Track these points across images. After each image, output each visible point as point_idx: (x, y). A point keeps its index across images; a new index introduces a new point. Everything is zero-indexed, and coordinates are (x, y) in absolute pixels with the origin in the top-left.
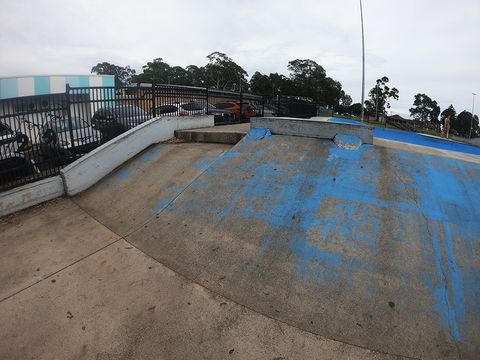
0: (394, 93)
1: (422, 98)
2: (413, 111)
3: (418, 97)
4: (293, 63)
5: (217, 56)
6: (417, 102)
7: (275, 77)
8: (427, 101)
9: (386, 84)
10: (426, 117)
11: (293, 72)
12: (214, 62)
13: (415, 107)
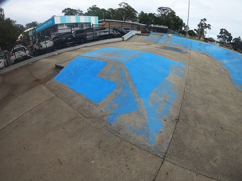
0: (209, 26)
1: (224, 31)
2: (219, 37)
3: (222, 30)
4: (160, 8)
5: (124, 4)
6: (221, 33)
7: (151, 15)
8: (226, 32)
9: (205, 22)
10: (225, 40)
11: (159, 13)
12: (122, 7)
13: (220, 35)
